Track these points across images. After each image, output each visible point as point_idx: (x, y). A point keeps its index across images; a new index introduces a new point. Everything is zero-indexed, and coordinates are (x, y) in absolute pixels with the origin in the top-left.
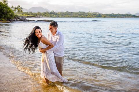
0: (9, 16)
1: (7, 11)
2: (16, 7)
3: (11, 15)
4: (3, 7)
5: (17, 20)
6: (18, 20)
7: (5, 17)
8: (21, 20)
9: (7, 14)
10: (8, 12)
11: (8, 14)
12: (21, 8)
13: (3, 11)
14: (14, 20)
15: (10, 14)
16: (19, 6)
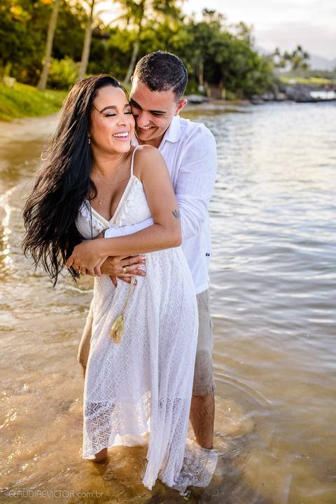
0: (250, 83)
1: (247, 64)
2: (290, 52)
3: (259, 81)
4: (237, 53)
5: (275, 97)
6: (281, 96)
7: (238, 86)
8: (290, 98)
9: (244, 76)
10: (250, 70)
11: (249, 75)
12: (306, 56)
13: (235, 65)
14: (266, 96)
15: (257, 74)
16: (300, 48)
